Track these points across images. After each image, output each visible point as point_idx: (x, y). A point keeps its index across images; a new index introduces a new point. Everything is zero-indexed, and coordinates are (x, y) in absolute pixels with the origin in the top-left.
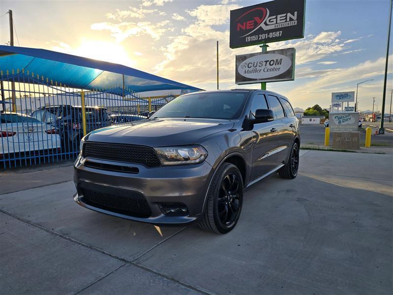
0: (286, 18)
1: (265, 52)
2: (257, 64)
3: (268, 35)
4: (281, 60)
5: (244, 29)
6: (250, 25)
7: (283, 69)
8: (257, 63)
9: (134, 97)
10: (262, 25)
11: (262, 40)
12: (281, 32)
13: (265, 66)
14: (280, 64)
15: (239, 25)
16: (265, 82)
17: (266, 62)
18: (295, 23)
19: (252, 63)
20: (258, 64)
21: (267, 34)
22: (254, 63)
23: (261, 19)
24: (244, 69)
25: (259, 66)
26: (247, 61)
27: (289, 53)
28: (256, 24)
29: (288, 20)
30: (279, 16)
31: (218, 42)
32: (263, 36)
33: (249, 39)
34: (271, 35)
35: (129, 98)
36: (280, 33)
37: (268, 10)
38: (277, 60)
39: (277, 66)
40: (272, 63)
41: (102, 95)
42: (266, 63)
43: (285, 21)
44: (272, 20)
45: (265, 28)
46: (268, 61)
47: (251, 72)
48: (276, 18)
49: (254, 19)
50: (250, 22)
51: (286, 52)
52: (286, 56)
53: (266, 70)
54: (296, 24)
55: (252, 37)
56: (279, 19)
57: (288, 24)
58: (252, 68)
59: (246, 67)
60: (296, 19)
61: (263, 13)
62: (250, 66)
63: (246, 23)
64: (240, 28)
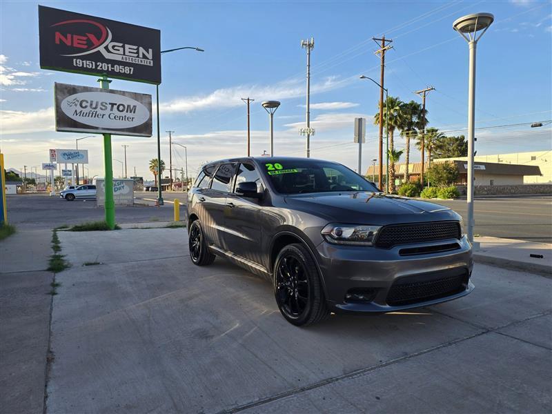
0: (138, 53)
1: (107, 89)
2: (97, 105)
3: (113, 66)
4: (135, 106)
5: (69, 44)
6: (80, 42)
7: (138, 121)
8: (97, 103)
10: (101, 49)
11: (102, 71)
12: (132, 69)
13: (112, 110)
14: (134, 112)
15: (58, 36)
16: (111, 134)
18: (150, 63)
19: (87, 102)
20: (99, 106)
21: (110, 65)
22: (92, 102)
23: (99, 40)
24: (74, 108)
25: (101, 109)
26: (79, 96)
27: (147, 100)
28: (91, 45)
29: (141, 56)
30: (127, 46)
32: (105, 66)
33: (79, 63)
34: (117, 68)
36: (130, 70)
37: (109, 31)
38: (129, 106)
39: (129, 115)
40: (121, 108)
42: (112, 106)
43: (136, 55)
44: (115, 48)
45: (107, 55)
46: (116, 104)
47: (87, 115)
48: (123, 47)
49: (87, 36)
50: (80, 37)
51: (142, 99)
52: (142, 103)
53: (112, 116)
54: (152, 65)
55: (84, 62)
56: (127, 50)
57: (141, 61)
58: (88, 109)
59: (76, 105)
60: (151, 58)
61: (102, 33)
62: (84, 105)
63: (72, 37)
64: (60, 40)
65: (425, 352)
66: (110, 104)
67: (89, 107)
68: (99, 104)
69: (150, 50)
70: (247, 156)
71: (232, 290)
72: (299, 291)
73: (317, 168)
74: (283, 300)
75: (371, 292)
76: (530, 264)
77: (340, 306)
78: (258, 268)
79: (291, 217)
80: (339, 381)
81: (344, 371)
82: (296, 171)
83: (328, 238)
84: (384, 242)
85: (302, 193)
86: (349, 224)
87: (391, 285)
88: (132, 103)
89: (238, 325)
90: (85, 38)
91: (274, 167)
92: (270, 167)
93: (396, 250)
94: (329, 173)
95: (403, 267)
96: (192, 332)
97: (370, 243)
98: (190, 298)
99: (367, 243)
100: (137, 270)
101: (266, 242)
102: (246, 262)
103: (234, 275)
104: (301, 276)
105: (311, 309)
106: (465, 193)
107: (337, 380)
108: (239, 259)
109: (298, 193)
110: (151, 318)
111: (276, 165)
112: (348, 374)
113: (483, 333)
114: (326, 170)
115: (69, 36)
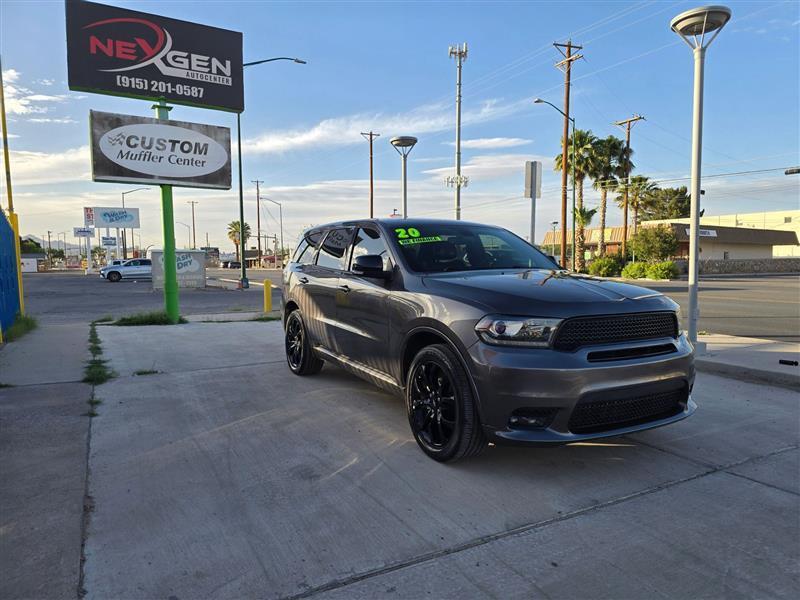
1: (165, 120)
2: (151, 143)
3: (173, 86)
4: (206, 145)
5: (111, 55)
6: (125, 50)
8: (152, 139)
10: (157, 61)
11: (158, 93)
12: (202, 90)
13: (173, 150)
14: (205, 153)
15: (94, 42)
17: (174, 143)
18: (227, 82)
19: (137, 139)
20: (155, 144)
21: (169, 85)
22: (144, 138)
23: (153, 48)
24: (118, 148)
25: (158, 149)
27: (223, 136)
28: (142, 56)
29: (214, 71)
30: (194, 57)
32: (162, 87)
33: (125, 81)
34: (180, 89)
36: (199, 91)
37: (168, 35)
38: (197, 145)
39: (198, 157)
40: (186, 147)
42: (174, 145)
44: (178, 59)
45: (165, 71)
46: (178, 142)
47: (137, 157)
48: (189, 57)
49: (135, 42)
50: (126, 44)
51: (216, 134)
52: (216, 140)
53: (173, 159)
54: (230, 84)
55: (133, 79)
56: (194, 63)
57: (215, 79)
58: (139, 149)
59: (121, 143)
60: (229, 74)
61: (157, 37)
62: (132, 143)
63: (114, 45)
64: (98, 48)
65: (623, 501)
66: (170, 141)
67: (139, 147)
68: (155, 142)
69: (228, 63)
70: (368, 217)
71: (347, 410)
72: (442, 412)
73: (471, 234)
74: (420, 424)
75: (546, 414)
76: (779, 374)
77: (502, 434)
78: (384, 378)
79: (432, 307)
80: (500, 540)
81: (507, 525)
82: (439, 239)
83: (485, 336)
84: (564, 343)
85: (447, 271)
86: (515, 317)
87: (574, 404)
88: (202, 139)
89: (355, 460)
90: (134, 45)
91: (407, 233)
92: (402, 233)
93: (583, 354)
94: (487, 242)
95: (593, 378)
96: (291, 470)
97: (546, 344)
98: (287, 422)
99: (541, 344)
100: (211, 381)
101: (396, 342)
102: (367, 371)
103: (351, 389)
104: (446, 391)
105: (460, 438)
106: (686, 271)
107: (497, 538)
108: (357, 367)
109: (442, 271)
110: (231, 450)
111: (410, 230)
112: (512, 531)
113: (708, 473)
114: (483, 238)
115: (110, 41)
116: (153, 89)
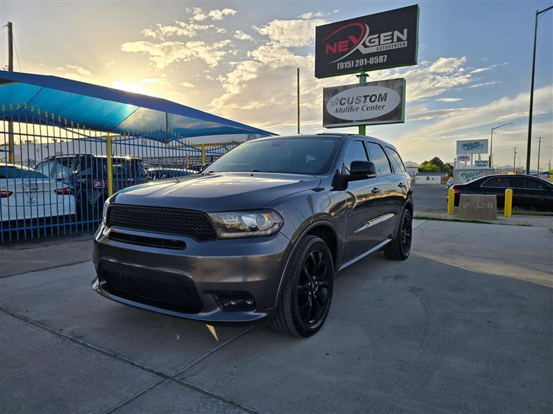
0: (392, 38)
1: (363, 83)
2: (353, 100)
3: (368, 60)
4: (386, 94)
5: (335, 52)
6: (343, 46)
7: (389, 106)
8: (353, 98)
9: (181, 144)
10: (360, 47)
11: (360, 67)
12: (386, 56)
13: (364, 102)
14: (385, 100)
15: (328, 46)
16: (365, 125)
17: (366, 97)
18: (404, 45)
19: (346, 99)
20: (355, 100)
21: (366, 60)
22: (349, 98)
23: (358, 39)
24: (336, 106)
25: (356, 103)
26: (339, 95)
27: (397, 85)
28: (351, 46)
29: (395, 40)
30: (382, 35)
31: (298, 69)
32: (361, 62)
33: (341, 66)
34: (372, 61)
35: (174, 145)
36: (384, 58)
37: (367, 27)
38: (380, 95)
39: (381, 103)
40: (373, 98)
41: (136, 140)
42: (366, 99)
43: (390, 41)
44: (372, 41)
45: (364, 51)
46: (368, 96)
47: (345, 111)
48: (379, 37)
49: (348, 39)
50: (343, 42)
51: (393, 84)
52: (393, 89)
53: (365, 108)
54: (406, 46)
55: (346, 63)
56: (382, 39)
57: (395, 46)
59: (337, 104)
60: (406, 39)
61: (361, 31)
62: (342, 103)
63: (337, 44)
64: (329, 50)
66: (364, 96)
67: (346, 104)
68: (355, 99)
88: (384, 91)
90: (347, 42)
115: (335, 43)
116: (356, 65)
